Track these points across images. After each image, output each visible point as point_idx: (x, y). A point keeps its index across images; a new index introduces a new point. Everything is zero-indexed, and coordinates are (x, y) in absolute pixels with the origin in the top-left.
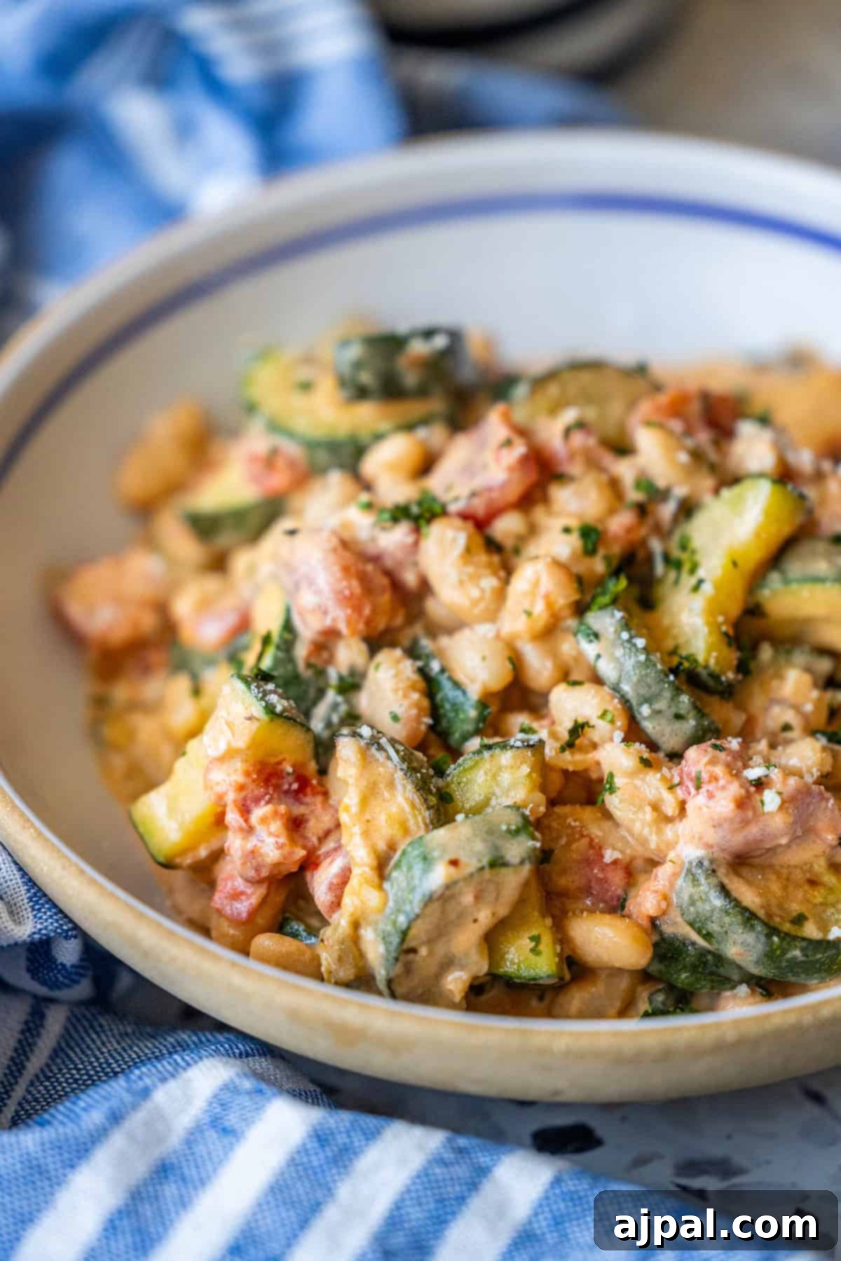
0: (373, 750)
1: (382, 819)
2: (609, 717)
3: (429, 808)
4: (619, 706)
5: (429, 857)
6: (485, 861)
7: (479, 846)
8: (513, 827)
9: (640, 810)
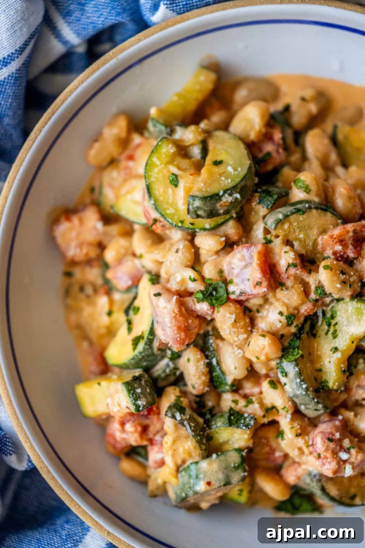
0: (180, 425)
1: (181, 450)
2: (286, 410)
3: (202, 450)
4: (291, 405)
5: (199, 476)
6: (222, 484)
7: (221, 476)
8: (236, 465)
9: (293, 449)
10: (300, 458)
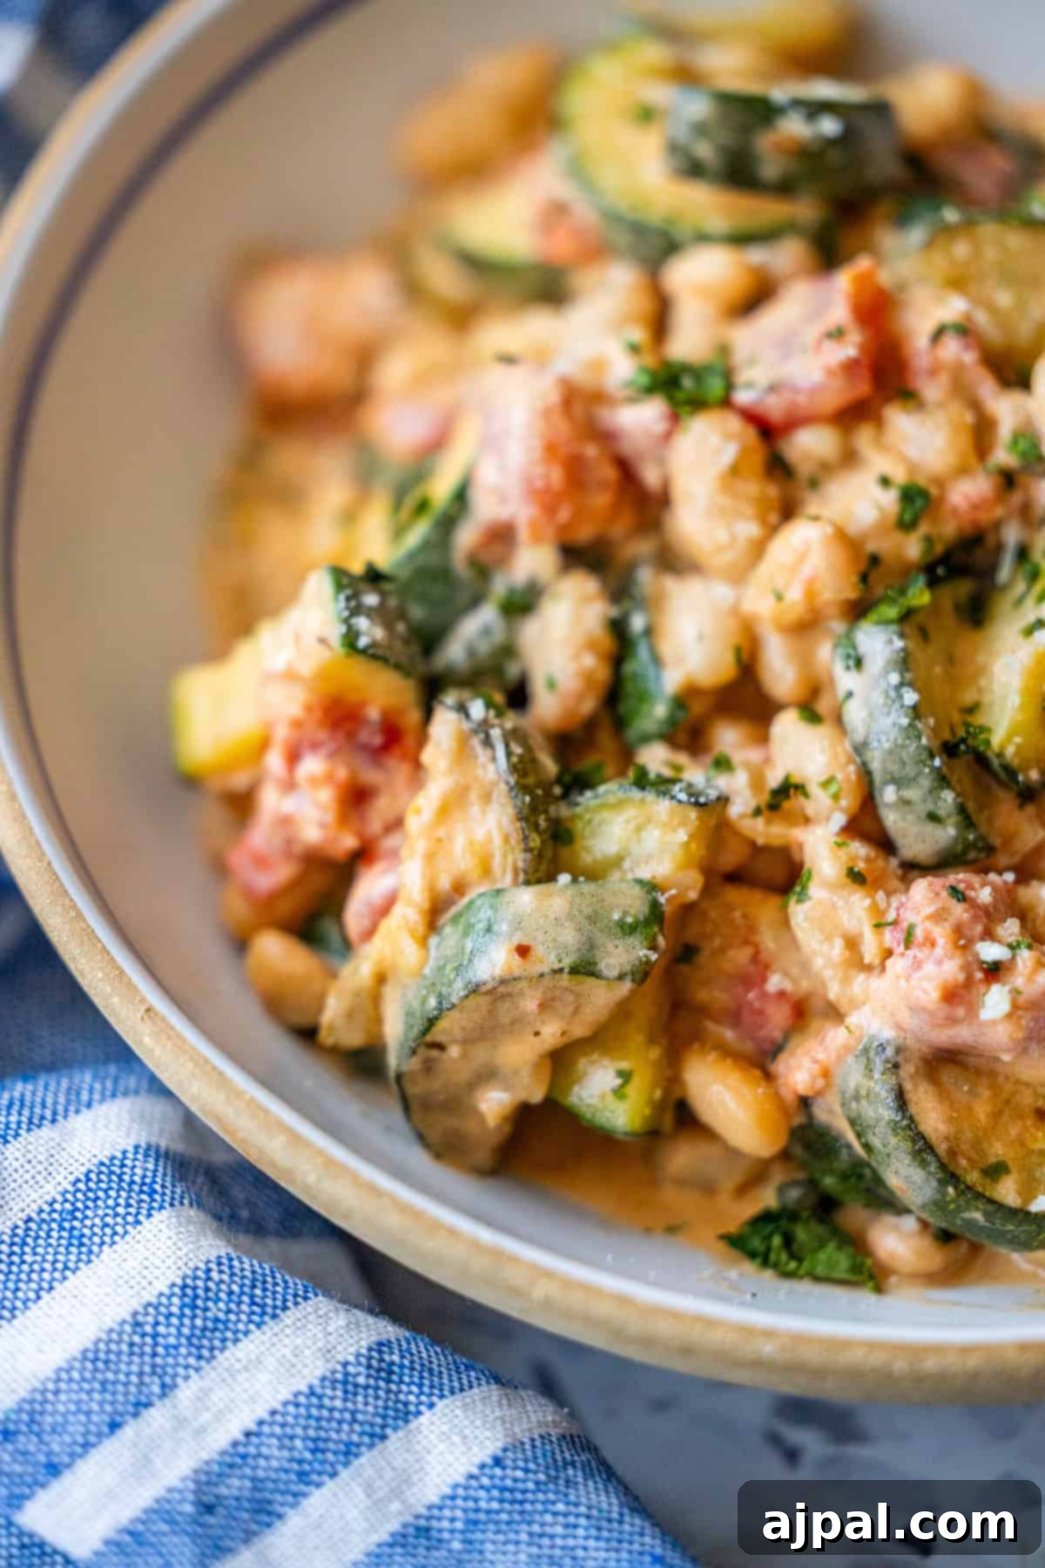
0: (476, 742)
1: (459, 844)
2: (833, 788)
3: (528, 850)
4: (853, 777)
5: (495, 928)
6: (567, 962)
7: (569, 936)
8: (629, 920)
9: (829, 939)
10: (846, 981)
